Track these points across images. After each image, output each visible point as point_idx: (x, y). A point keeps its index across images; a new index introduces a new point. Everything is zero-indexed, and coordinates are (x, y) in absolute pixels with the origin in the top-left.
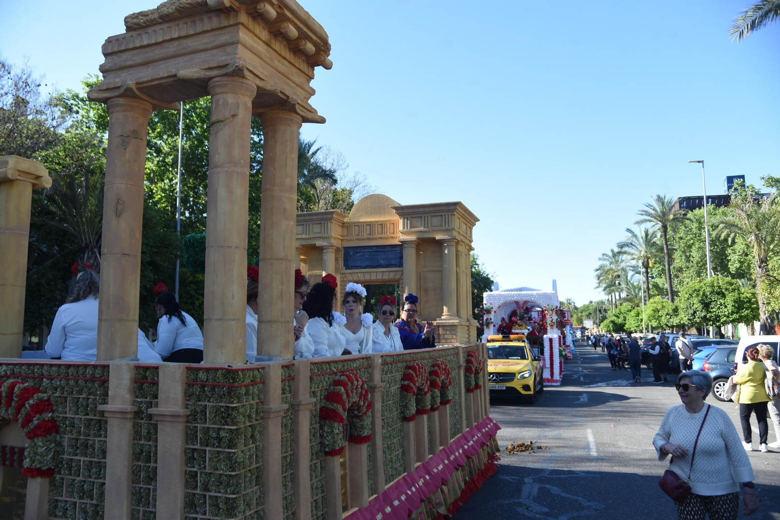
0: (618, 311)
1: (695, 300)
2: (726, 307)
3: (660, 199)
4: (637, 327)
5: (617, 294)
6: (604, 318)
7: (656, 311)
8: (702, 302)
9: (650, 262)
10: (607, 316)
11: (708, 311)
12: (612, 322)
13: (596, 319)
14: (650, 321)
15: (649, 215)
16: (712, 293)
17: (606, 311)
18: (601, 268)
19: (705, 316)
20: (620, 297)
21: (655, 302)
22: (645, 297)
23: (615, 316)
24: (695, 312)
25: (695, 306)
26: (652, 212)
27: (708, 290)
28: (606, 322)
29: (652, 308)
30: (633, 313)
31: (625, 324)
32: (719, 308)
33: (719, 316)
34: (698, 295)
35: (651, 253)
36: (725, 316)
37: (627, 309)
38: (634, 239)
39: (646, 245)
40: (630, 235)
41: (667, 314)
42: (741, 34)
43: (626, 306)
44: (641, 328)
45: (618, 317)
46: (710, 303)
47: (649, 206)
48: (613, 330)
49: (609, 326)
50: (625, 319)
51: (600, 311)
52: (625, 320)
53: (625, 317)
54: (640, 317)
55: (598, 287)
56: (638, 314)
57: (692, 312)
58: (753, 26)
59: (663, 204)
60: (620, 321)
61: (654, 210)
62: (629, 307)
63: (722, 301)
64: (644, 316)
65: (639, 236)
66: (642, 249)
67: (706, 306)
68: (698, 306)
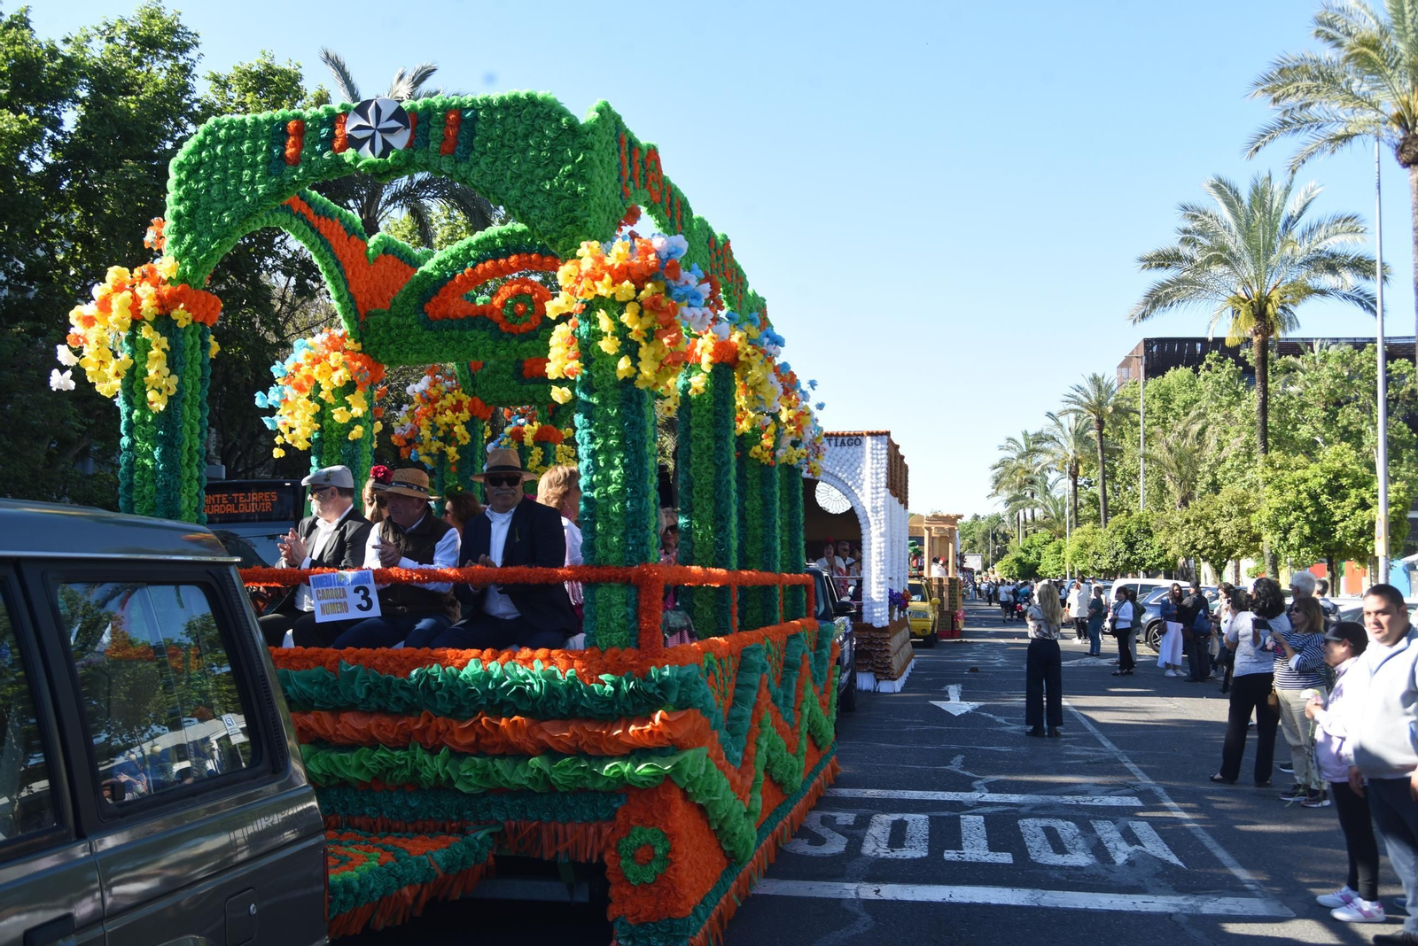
0: (1027, 542)
1: (1118, 539)
2: (1152, 548)
3: (1095, 380)
4: (1057, 570)
5: (1028, 512)
6: (1002, 553)
7: (1084, 546)
8: (1125, 541)
9: (1080, 467)
10: (1009, 548)
11: (1133, 553)
12: (1019, 560)
13: (988, 552)
14: (1075, 561)
15: (1079, 403)
16: (1138, 530)
17: (1006, 538)
18: (1003, 463)
19: (1129, 559)
20: (1033, 518)
21: (1083, 533)
22: (1071, 522)
23: (1023, 551)
24: (1117, 554)
25: (1119, 546)
26: (1086, 400)
27: (1134, 528)
28: (1007, 559)
29: (1078, 542)
30: (1051, 548)
31: (1039, 564)
32: (1144, 549)
33: (1144, 559)
34: (1121, 533)
35: (1082, 453)
36: (1150, 558)
37: (1042, 540)
38: (1058, 430)
39: (1075, 440)
40: (1052, 422)
41: (1095, 553)
42: (1135, 321)
43: (1043, 534)
44: (1063, 572)
45: (1027, 552)
46: (1135, 543)
47: (1079, 389)
48: (1019, 575)
49: (1011, 568)
50: (1039, 556)
51: (994, 537)
52: (1039, 559)
53: (1039, 554)
54: (1062, 555)
55: (993, 495)
56: (1060, 550)
57: (1114, 553)
58: (1143, 316)
59: (1100, 388)
60: (1032, 558)
61: (1087, 396)
62: (1047, 537)
63: (1149, 541)
64: (1067, 554)
65: (1066, 427)
66: (1069, 448)
67: (1131, 546)
68: (1121, 546)
